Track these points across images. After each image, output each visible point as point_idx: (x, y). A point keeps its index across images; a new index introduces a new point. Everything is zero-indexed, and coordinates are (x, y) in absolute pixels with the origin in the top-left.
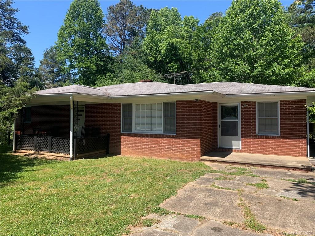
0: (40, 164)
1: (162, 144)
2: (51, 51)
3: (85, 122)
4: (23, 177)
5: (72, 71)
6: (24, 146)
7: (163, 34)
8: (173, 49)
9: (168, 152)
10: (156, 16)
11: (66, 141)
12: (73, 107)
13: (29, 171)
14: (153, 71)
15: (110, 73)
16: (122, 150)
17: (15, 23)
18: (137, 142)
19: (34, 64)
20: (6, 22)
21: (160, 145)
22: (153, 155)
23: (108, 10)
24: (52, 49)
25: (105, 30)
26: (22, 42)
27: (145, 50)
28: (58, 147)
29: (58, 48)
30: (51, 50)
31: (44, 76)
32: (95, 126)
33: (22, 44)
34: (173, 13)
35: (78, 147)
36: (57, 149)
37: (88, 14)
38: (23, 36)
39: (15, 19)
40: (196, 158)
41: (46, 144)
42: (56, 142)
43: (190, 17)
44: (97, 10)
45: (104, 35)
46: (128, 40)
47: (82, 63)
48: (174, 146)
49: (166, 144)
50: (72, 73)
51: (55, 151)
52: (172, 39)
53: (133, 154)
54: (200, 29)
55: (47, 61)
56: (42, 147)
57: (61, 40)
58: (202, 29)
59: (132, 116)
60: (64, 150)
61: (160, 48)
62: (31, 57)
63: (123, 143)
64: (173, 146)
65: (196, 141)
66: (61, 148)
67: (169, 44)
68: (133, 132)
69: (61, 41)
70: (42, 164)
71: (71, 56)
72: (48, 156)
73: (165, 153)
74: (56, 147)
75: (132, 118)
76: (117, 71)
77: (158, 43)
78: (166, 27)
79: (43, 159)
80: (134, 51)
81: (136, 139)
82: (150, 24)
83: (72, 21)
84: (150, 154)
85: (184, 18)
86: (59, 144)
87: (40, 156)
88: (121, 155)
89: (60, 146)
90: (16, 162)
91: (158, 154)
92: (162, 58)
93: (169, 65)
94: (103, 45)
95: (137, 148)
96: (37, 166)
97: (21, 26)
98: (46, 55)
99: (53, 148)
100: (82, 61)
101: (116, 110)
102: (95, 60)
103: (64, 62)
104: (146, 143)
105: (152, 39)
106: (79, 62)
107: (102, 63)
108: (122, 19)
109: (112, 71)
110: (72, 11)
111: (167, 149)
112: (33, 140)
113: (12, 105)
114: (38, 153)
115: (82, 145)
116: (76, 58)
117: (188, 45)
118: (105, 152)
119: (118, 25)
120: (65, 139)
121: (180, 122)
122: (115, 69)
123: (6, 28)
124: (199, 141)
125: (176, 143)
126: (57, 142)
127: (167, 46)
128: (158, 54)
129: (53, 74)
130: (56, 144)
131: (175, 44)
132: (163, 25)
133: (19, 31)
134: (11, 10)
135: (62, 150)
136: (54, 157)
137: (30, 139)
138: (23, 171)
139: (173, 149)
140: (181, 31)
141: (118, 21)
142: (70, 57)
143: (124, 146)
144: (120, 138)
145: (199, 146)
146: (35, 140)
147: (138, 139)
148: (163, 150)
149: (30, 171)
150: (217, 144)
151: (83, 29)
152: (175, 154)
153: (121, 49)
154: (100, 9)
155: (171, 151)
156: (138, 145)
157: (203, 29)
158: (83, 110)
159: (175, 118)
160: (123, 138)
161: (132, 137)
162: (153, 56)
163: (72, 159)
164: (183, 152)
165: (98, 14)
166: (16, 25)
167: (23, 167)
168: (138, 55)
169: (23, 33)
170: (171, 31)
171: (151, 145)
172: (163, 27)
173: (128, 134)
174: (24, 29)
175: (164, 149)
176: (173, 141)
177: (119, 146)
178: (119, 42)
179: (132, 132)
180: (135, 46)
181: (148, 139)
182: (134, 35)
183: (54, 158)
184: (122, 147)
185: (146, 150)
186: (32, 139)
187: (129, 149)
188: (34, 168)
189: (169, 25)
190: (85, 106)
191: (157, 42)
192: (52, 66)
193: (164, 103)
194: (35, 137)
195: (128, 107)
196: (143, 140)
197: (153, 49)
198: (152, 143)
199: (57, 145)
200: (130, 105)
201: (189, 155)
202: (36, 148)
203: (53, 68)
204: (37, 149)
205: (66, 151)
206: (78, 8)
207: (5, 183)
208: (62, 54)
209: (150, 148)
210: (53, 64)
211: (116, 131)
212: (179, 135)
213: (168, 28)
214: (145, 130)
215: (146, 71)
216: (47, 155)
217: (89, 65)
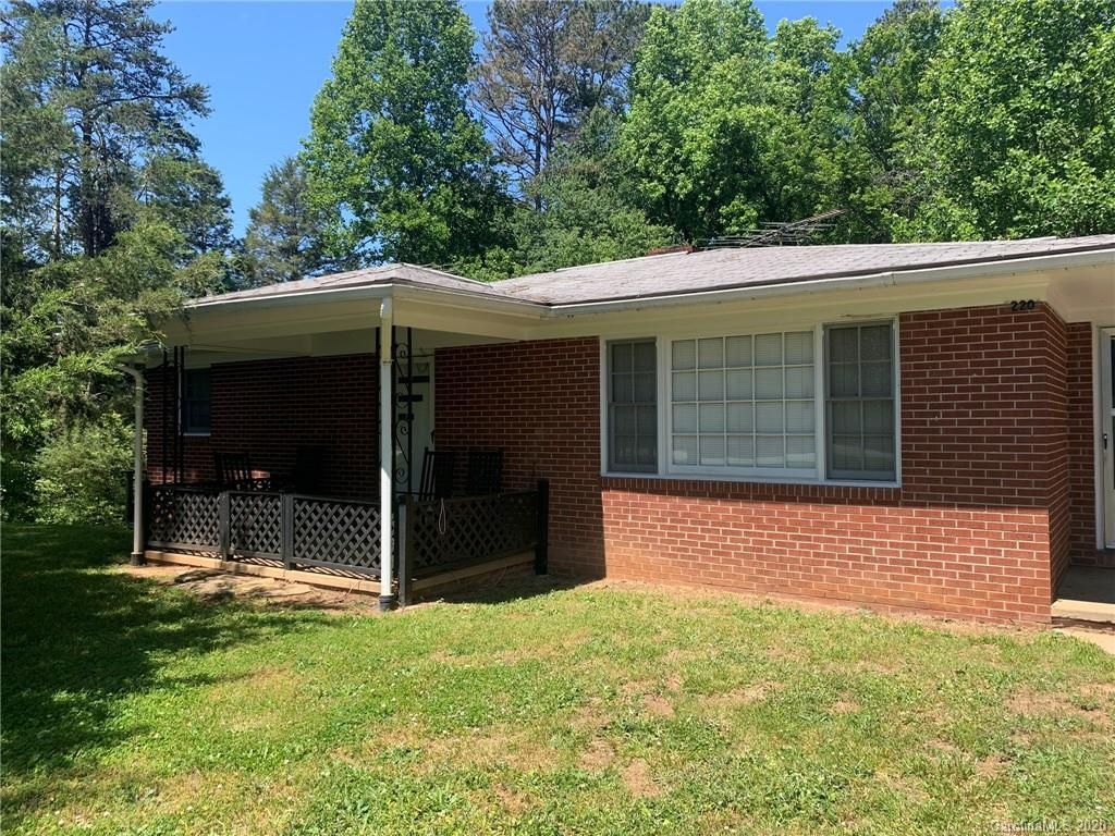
0: (242, 635)
1: (819, 531)
2: (287, 175)
3: (437, 426)
4: (145, 729)
5: (363, 245)
6: (178, 534)
7: (698, 93)
8: (737, 146)
9: (858, 574)
10: (670, 26)
11: (360, 516)
12: (394, 355)
13: (181, 681)
14: (665, 230)
15: (498, 247)
16: (607, 554)
17: (162, 75)
18: (685, 522)
19: (231, 220)
20: (131, 75)
21: (809, 539)
22: (771, 588)
23: (489, 14)
24: (290, 166)
25: (478, 92)
26: (188, 145)
27: (629, 156)
28: (326, 545)
29: (313, 163)
30: (289, 172)
31: (261, 266)
32: (479, 443)
33: (186, 151)
34: (735, 10)
35: (418, 544)
36: (320, 552)
37: (417, 31)
38: (191, 123)
39: (161, 60)
40: (1021, 608)
41: (272, 530)
42: (315, 518)
43: (801, 21)
44: (448, 16)
45: (475, 107)
46: (562, 125)
47: (398, 214)
48: (892, 545)
49: (845, 533)
50: (364, 254)
51: (309, 560)
52: (735, 106)
53: (666, 577)
54: (845, 64)
55: (273, 213)
56: (253, 543)
57: (322, 130)
58: (854, 64)
59: (654, 398)
60: (354, 557)
61: (687, 146)
62: (219, 196)
63: (612, 523)
64: (883, 544)
65: (1019, 519)
66: (337, 547)
67: (724, 127)
68: (662, 474)
69: (324, 138)
70: (249, 636)
71: (357, 187)
72: (277, 584)
73: (838, 580)
74: (315, 543)
75: (655, 407)
76: (524, 241)
77: (680, 127)
78: (707, 68)
79: (257, 602)
80: (588, 163)
81: (680, 507)
82: (648, 56)
83: (362, 60)
84: (756, 579)
85: (778, 26)
86: (326, 529)
87: (243, 585)
88: (606, 581)
89: (331, 537)
90: (132, 620)
91: (800, 585)
92: (695, 182)
93: (724, 210)
94: (473, 146)
95: (686, 550)
96: (224, 647)
97: (183, 88)
98: (271, 188)
99: (299, 549)
100: (400, 206)
101: (575, 369)
102: (446, 201)
103: (332, 214)
104: (735, 526)
105: (657, 113)
106: (386, 211)
107: (470, 213)
108: (542, 46)
109: (507, 242)
110: (362, 23)
111: (850, 558)
112: (215, 510)
113: (93, 338)
114: (238, 567)
115: (436, 534)
116: (374, 198)
117: (799, 130)
118: (529, 563)
119: (525, 69)
120: (355, 506)
121: (924, 423)
122: (519, 234)
123: (131, 96)
124: (1042, 520)
125: (902, 529)
126: (321, 520)
127: (718, 137)
128: (678, 168)
129: (293, 259)
130: (315, 528)
131: (747, 124)
132: (697, 61)
133: (175, 105)
134: (145, 28)
135: (342, 555)
136: (306, 588)
137: (203, 502)
138: (150, 684)
139: (884, 560)
140: (768, 79)
141: (529, 54)
142: (355, 193)
143: (618, 537)
144: (600, 502)
145: (1042, 547)
146: (223, 509)
147: (689, 505)
148: (829, 563)
149: (188, 681)
150: (1094, 532)
151: (401, 88)
152: (897, 586)
153: (537, 160)
154: (462, 11)
155: (872, 568)
156: (690, 536)
157: (860, 61)
158: (425, 374)
159: (891, 403)
160: (611, 500)
161: (657, 498)
162: (660, 180)
163: (392, 603)
164: (944, 574)
165: (455, 30)
166: (164, 83)
167: (156, 657)
168: (603, 175)
169: (189, 113)
170: (729, 77)
171: (762, 535)
172: (699, 67)
173: (640, 480)
174: (193, 98)
175: (833, 556)
176: (885, 520)
177: (595, 535)
178: (532, 131)
179: (656, 472)
180: (591, 141)
181: (741, 506)
182: (585, 104)
183: (308, 597)
184: (609, 542)
185: (732, 562)
186: (211, 503)
187: (643, 552)
188: (211, 663)
189: (719, 57)
190: (436, 359)
191: (675, 125)
192: (292, 230)
193: (825, 327)
194: (223, 496)
195: (636, 355)
196: (719, 510)
197: (659, 151)
198: (765, 528)
199: (320, 536)
200: (647, 347)
201: (983, 595)
202: (225, 546)
203: (294, 237)
204: (232, 549)
205: (359, 564)
206: (384, 14)
207: (38, 778)
208: (324, 185)
209: (753, 549)
210: (296, 222)
211: (581, 469)
212: (915, 488)
213: (717, 67)
214: (749, 461)
215: (639, 230)
216: (275, 579)
217: (423, 220)
